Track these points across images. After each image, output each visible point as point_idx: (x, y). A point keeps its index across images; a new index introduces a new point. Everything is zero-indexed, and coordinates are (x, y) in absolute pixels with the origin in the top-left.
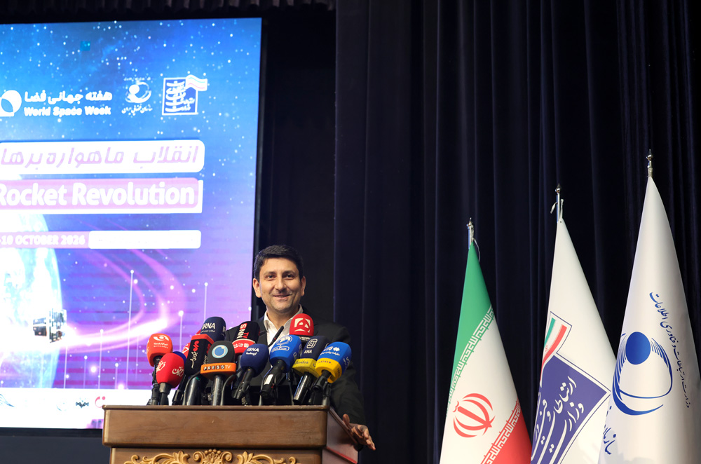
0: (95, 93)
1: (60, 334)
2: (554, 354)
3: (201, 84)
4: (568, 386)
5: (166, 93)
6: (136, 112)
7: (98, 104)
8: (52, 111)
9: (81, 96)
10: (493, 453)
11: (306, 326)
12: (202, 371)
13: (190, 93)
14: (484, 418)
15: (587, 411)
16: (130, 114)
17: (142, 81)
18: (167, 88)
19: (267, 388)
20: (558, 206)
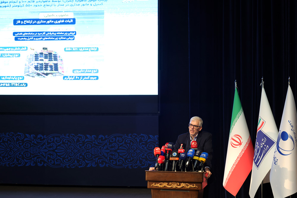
2: (260, 129)
10: (242, 153)
11: (196, 145)
12: (170, 160)
14: (240, 142)
15: (269, 148)
19: (187, 166)
20: (262, 84)
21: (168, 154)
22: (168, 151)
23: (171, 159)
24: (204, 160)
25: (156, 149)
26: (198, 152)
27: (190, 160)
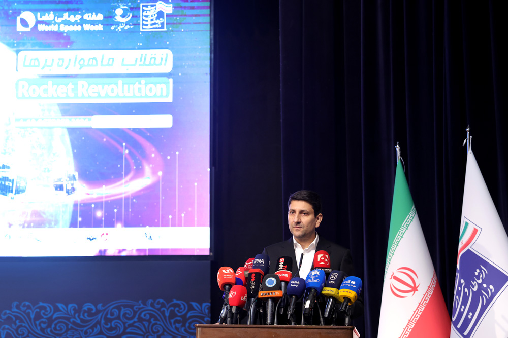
0: (90, 14)
1: (73, 189)
2: (468, 247)
3: (168, 9)
4: (481, 272)
5: (142, 15)
6: (121, 29)
7: (93, 23)
8: (59, 28)
9: (80, 17)
10: (420, 310)
11: (326, 260)
12: (259, 296)
13: (160, 14)
14: (412, 285)
15: (497, 291)
16: (117, 30)
17: (124, 6)
18: (143, 10)
19: (308, 310)
20: (468, 141)
21: (254, 283)
22: (254, 274)
23: (262, 294)
24: (352, 294)
25: (224, 271)
26: (334, 276)
27: (314, 297)
